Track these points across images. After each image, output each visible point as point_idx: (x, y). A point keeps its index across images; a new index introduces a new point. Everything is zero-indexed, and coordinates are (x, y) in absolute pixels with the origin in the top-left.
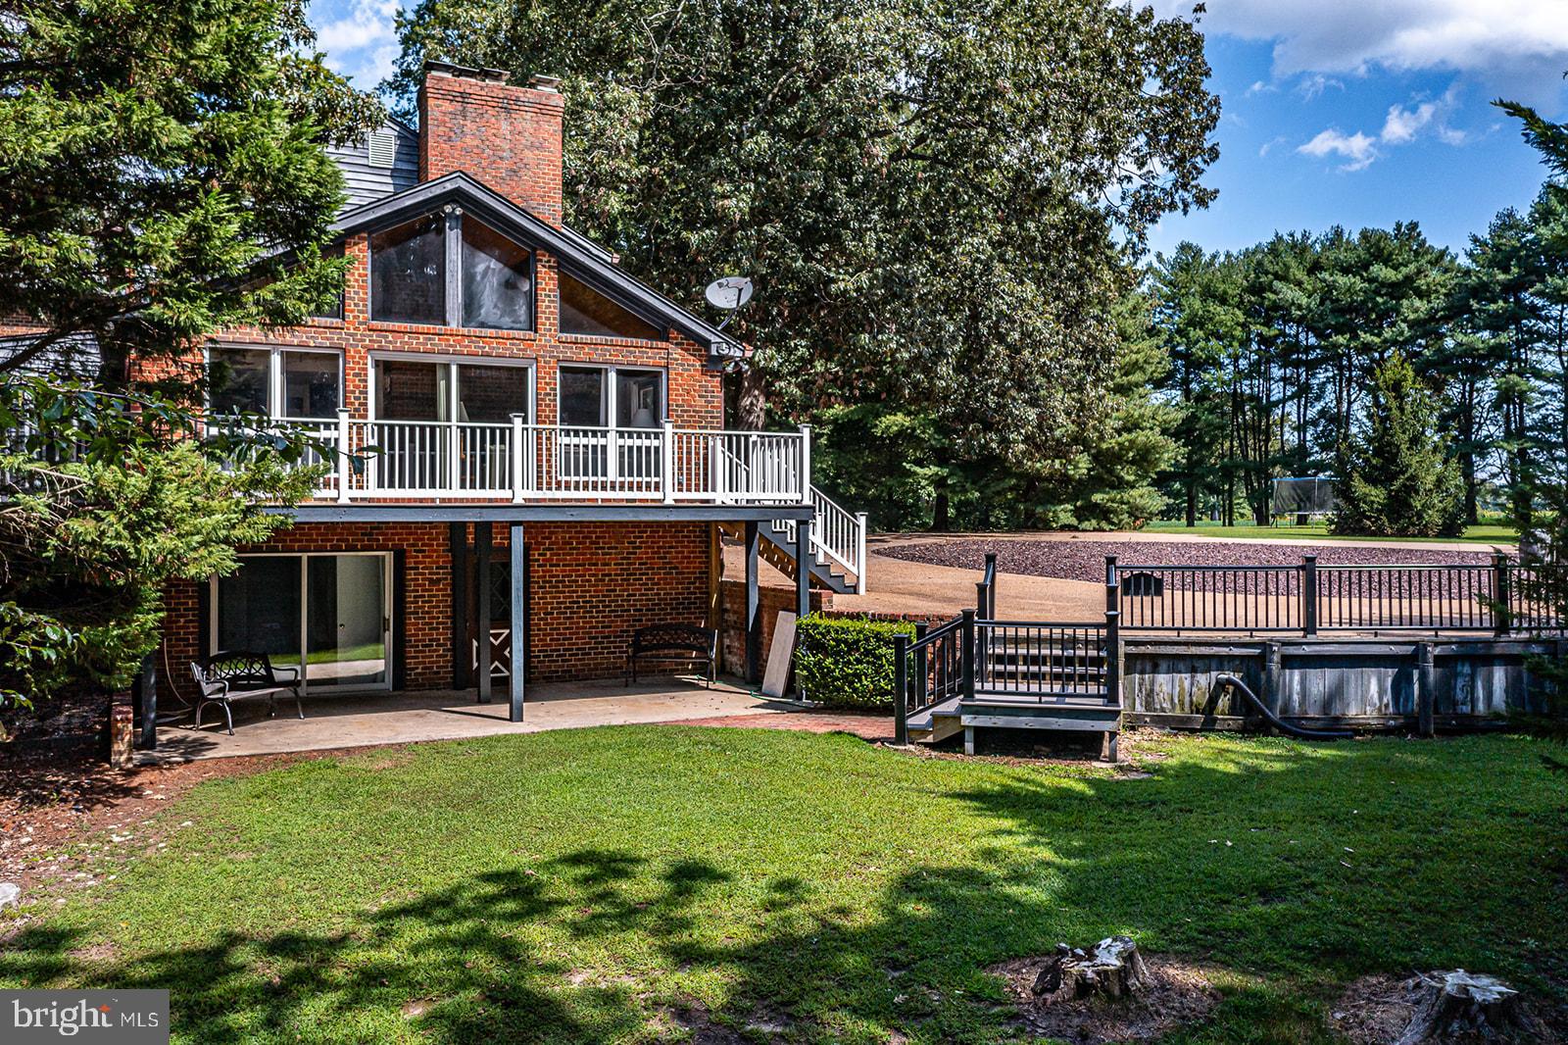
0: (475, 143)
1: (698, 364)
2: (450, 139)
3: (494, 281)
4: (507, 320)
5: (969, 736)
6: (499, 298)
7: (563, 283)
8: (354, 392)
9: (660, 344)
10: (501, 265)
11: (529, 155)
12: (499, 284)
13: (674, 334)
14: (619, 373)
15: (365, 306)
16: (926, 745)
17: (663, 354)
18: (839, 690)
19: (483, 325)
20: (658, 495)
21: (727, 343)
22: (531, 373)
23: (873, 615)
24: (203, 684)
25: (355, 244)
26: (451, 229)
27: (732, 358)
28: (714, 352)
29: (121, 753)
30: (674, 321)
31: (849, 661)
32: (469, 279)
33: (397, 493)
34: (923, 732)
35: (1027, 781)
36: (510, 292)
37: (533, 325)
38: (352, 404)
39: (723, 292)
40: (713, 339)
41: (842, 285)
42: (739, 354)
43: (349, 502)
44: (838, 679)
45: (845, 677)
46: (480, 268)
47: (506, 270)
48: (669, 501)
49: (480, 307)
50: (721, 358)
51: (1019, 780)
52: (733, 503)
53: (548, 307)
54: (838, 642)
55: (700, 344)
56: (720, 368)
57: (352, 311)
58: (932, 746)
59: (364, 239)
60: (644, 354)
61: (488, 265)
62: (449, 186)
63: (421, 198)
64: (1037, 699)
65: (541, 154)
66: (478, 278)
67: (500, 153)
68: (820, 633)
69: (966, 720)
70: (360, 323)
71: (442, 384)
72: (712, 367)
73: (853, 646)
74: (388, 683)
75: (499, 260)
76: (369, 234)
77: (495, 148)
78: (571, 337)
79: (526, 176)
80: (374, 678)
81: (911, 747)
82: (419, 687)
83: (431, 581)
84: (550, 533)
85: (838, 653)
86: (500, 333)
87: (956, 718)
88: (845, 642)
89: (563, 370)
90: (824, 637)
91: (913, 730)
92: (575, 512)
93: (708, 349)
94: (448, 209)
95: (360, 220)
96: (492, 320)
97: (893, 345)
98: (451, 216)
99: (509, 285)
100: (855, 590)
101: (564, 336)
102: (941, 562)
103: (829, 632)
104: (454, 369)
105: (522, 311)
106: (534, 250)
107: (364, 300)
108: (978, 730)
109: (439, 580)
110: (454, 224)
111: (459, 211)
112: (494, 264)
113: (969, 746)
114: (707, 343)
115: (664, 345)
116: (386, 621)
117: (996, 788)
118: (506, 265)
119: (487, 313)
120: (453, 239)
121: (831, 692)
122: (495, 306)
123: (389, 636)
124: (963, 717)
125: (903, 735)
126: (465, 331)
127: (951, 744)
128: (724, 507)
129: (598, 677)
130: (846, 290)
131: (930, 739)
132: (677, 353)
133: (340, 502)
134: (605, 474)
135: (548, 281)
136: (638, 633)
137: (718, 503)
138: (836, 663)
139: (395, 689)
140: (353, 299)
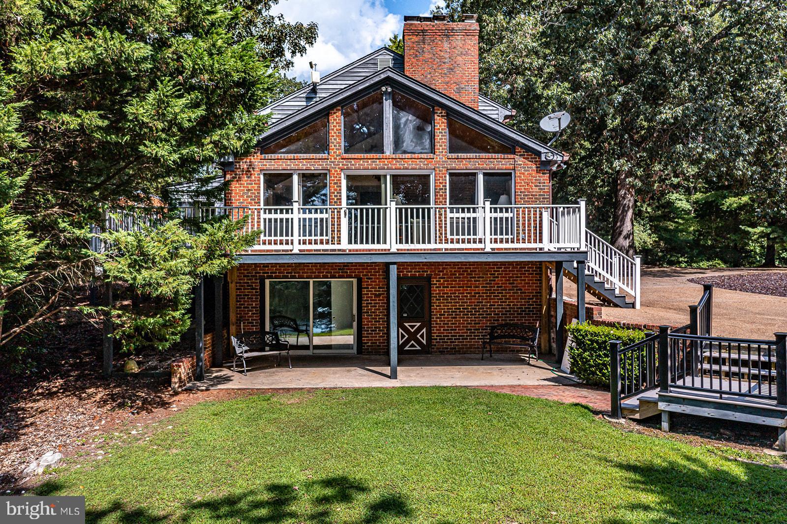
0: (430, 56)
1: (534, 167)
2: (416, 56)
3: (411, 126)
4: (418, 148)
5: (665, 417)
6: (414, 136)
7: (450, 125)
8: (334, 193)
9: (509, 156)
10: (415, 118)
11: (460, 59)
12: (414, 128)
13: (518, 149)
14: (485, 174)
15: (340, 146)
16: (634, 420)
17: (512, 161)
18: (594, 373)
19: (405, 152)
20: (481, 246)
21: (552, 153)
22: (432, 178)
23: (624, 324)
24: (237, 348)
25: (334, 113)
26: (386, 100)
27: (556, 162)
28: (543, 159)
29: (176, 383)
30: (518, 142)
31: (600, 356)
32: (397, 128)
33: (359, 246)
34: (632, 411)
35: (695, 461)
36: (420, 132)
37: (433, 150)
38: (333, 199)
39: (551, 122)
40: (543, 150)
41: (664, 116)
42: (560, 158)
43: (298, 252)
44: (593, 366)
45: (597, 365)
46: (403, 120)
47: (418, 120)
48: (488, 250)
49: (403, 142)
50: (549, 163)
51: (688, 458)
52: (556, 250)
53: (442, 139)
54: (592, 341)
55: (535, 154)
56: (549, 168)
57: (333, 149)
58: (639, 422)
59: (339, 110)
60: (499, 163)
61: (408, 119)
62: (383, 76)
63: (367, 85)
64: (718, 395)
65: (466, 58)
66: (402, 126)
67: (444, 60)
68: (581, 335)
69: (662, 406)
70: (337, 156)
71: (383, 186)
72: (543, 168)
73: (602, 345)
74: (355, 351)
75: (414, 115)
76: (342, 107)
77: (441, 58)
78: (454, 155)
79: (458, 71)
80: (347, 347)
81: (622, 421)
82: (369, 353)
83: (375, 295)
84: (443, 268)
85: (592, 349)
86: (413, 156)
87: (655, 403)
88: (597, 342)
89: (451, 174)
90: (584, 337)
91: (625, 409)
92: (428, 256)
93: (540, 157)
94: (384, 89)
95: (335, 100)
96: (410, 149)
97: (700, 150)
98: (386, 92)
99: (420, 129)
100: (633, 305)
101: (450, 155)
102: (730, 287)
103: (587, 335)
104: (388, 177)
105: (427, 143)
106: (433, 107)
107: (339, 143)
108: (672, 415)
109: (380, 295)
110: (388, 97)
111: (389, 90)
112: (411, 117)
113: (665, 425)
114: (539, 154)
115: (512, 156)
116: (353, 316)
117: (664, 464)
118: (418, 117)
119: (407, 146)
120: (388, 105)
121: (589, 374)
122: (412, 141)
123: (355, 324)
124: (660, 404)
125: (616, 411)
126: (394, 156)
127: (652, 421)
128: (550, 252)
129: (471, 353)
130: (667, 119)
131: (637, 416)
132: (520, 160)
133: (293, 252)
134: (475, 234)
135: (441, 125)
136: (493, 328)
137: (546, 250)
138: (591, 355)
139: (358, 353)
140: (333, 143)
